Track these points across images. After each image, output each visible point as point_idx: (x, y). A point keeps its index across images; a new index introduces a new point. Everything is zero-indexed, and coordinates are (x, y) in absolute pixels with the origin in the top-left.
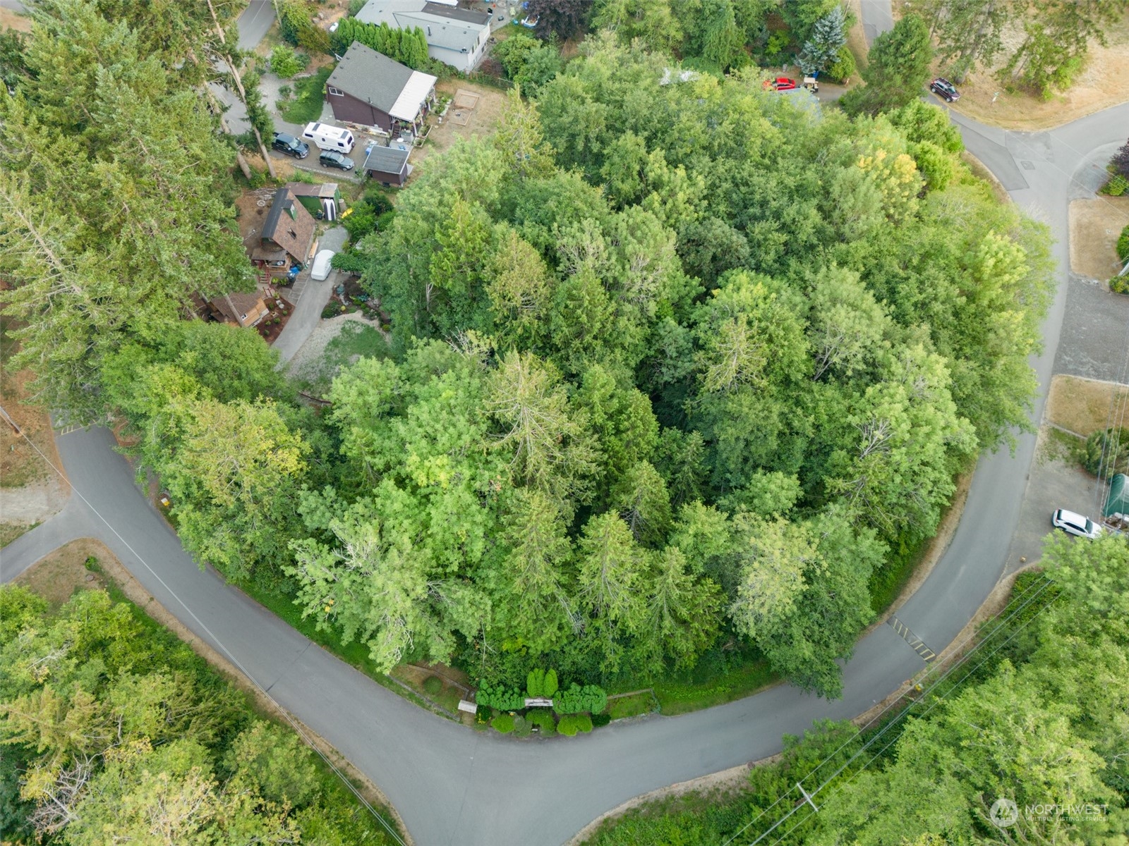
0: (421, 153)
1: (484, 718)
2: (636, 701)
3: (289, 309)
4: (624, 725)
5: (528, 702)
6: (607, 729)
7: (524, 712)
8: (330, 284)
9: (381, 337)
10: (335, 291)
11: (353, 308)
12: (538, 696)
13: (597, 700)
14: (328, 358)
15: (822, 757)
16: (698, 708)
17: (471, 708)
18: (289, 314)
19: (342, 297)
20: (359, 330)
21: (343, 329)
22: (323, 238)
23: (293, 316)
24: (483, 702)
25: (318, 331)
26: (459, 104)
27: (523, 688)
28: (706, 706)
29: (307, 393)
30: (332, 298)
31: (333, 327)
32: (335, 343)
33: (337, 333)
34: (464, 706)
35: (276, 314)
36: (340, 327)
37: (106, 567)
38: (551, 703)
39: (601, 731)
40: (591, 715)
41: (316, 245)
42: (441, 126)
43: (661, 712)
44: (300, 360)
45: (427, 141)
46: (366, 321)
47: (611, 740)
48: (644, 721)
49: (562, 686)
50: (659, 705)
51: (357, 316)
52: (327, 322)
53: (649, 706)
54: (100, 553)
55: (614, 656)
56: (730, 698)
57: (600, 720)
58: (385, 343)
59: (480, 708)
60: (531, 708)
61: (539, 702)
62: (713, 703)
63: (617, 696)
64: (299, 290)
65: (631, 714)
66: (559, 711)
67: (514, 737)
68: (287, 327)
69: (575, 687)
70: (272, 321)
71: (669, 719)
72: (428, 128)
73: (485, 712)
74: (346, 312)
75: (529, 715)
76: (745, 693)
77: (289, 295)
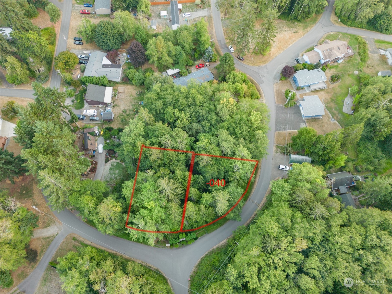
0: (115, 109)
1: (172, 246)
2: (202, 232)
3: (96, 163)
4: (201, 238)
5: (180, 240)
6: (198, 240)
7: (180, 242)
8: (104, 154)
9: (121, 164)
10: (106, 155)
11: (112, 158)
12: (182, 238)
13: (194, 235)
14: (111, 173)
15: (239, 234)
16: (215, 230)
17: (169, 245)
18: (97, 164)
19: (108, 156)
20: (115, 164)
21: (111, 164)
22: (98, 141)
23: (98, 164)
24: (171, 243)
25: (105, 167)
26: (120, 92)
27: (179, 238)
28: (216, 229)
29: (109, 184)
30: (106, 157)
31: (109, 165)
32: (111, 169)
33: (110, 166)
34: (167, 245)
35: (93, 165)
36: (110, 164)
37: (78, 239)
38: (185, 239)
39: (196, 241)
40: (193, 238)
41: (97, 143)
42: (117, 100)
43: (208, 233)
44: (104, 176)
45: (115, 105)
46: (116, 161)
47: (199, 242)
48: (204, 236)
49: (187, 235)
50: (207, 232)
51: (114, 160)
52: (107, 164)
53: (205, 233)
54: (75, 236)
55: (195, 225)
56: (221, 226)
57: (196, 239)
58: (123, 166)
59: (171, 244)
60: (181, 241)
61: (182, 239)
62: (218, 228)
63: (198, 233)
64: (97, 157)
65: (202, 235)
66: (187, 240)
67: (179, 247)
68: (98, 168)
69: (189, 234)
70: (93, 167)
71: (210, 234)
72: (114, 101)
73: (172, 245)
74: (111, 160)
75: (181, 242)
76: (224, 224)
77: (95, 159)
